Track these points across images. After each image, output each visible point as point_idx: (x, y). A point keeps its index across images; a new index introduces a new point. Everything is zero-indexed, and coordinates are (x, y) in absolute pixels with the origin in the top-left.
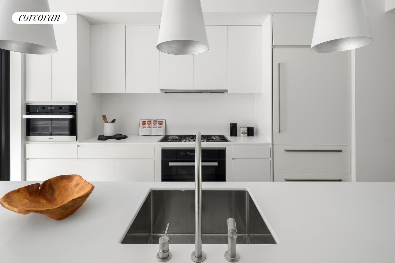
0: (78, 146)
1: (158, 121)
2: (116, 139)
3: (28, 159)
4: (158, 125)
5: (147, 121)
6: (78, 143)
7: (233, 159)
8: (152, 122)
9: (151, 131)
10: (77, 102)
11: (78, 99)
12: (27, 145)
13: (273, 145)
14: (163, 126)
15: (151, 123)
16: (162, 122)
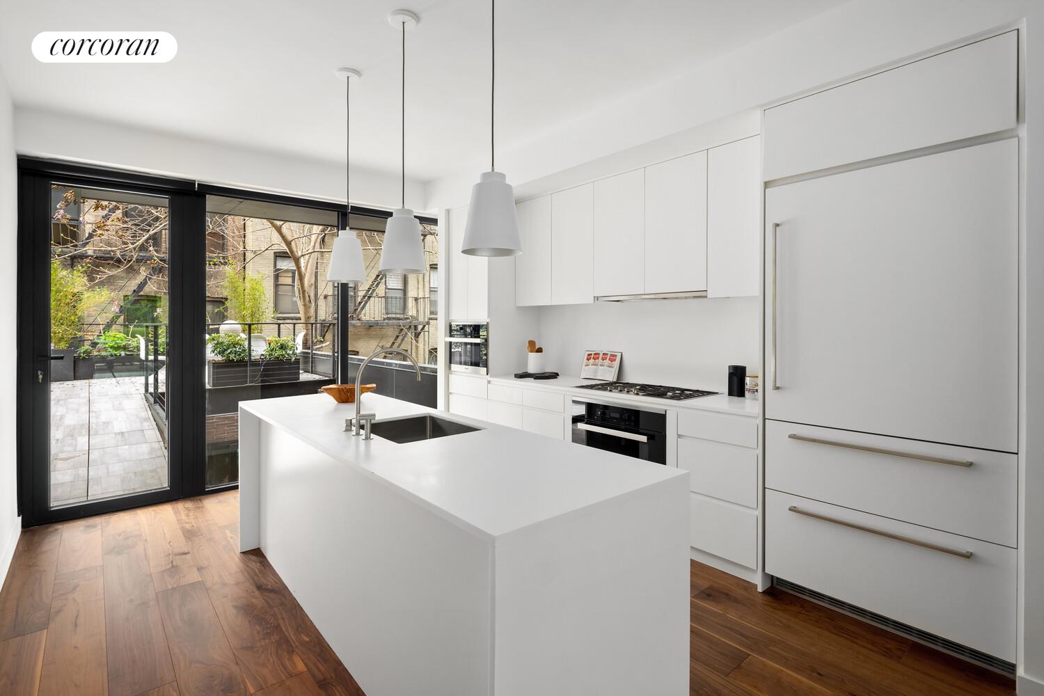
0: (489, 382)
1: (609, 353)
2: (533, 379)
3: (451, 393)
4: (607, 362)
5: (593, 353)
6: (488, 378)
7: (679, 436)
8: (601, 356)
9: (596, 372)
10: (488, 321)
11: (489, 316)
12: (450, 375)
13: (764, 419)
14: (617, 364)
15: (598, 358)
16: (616, 356)
